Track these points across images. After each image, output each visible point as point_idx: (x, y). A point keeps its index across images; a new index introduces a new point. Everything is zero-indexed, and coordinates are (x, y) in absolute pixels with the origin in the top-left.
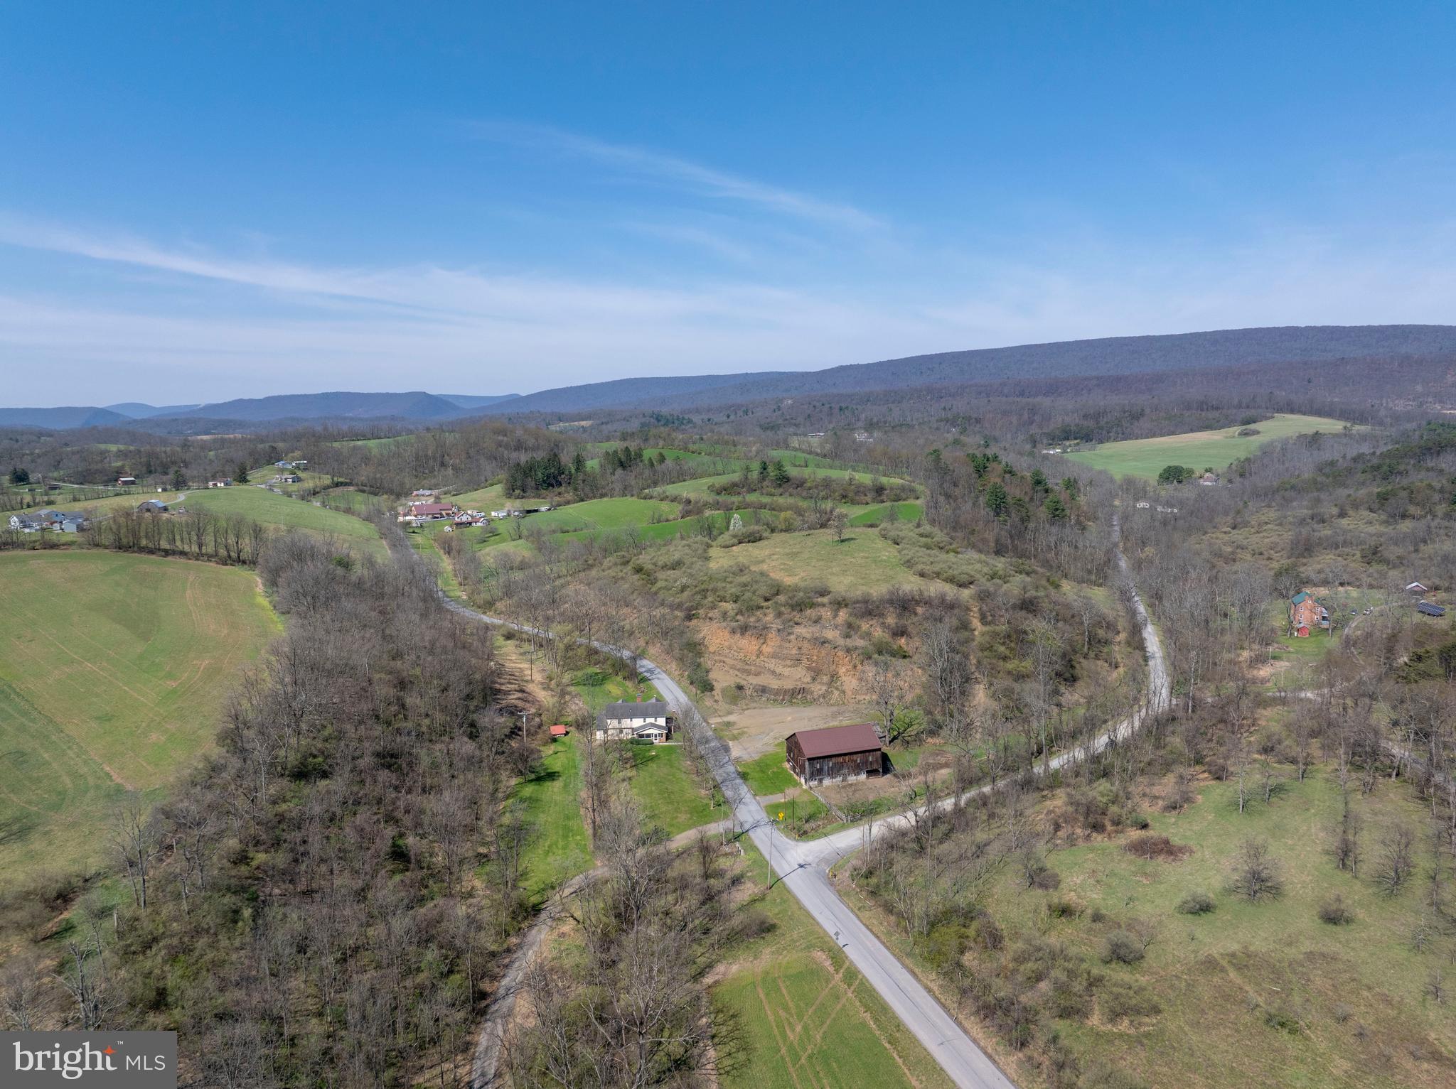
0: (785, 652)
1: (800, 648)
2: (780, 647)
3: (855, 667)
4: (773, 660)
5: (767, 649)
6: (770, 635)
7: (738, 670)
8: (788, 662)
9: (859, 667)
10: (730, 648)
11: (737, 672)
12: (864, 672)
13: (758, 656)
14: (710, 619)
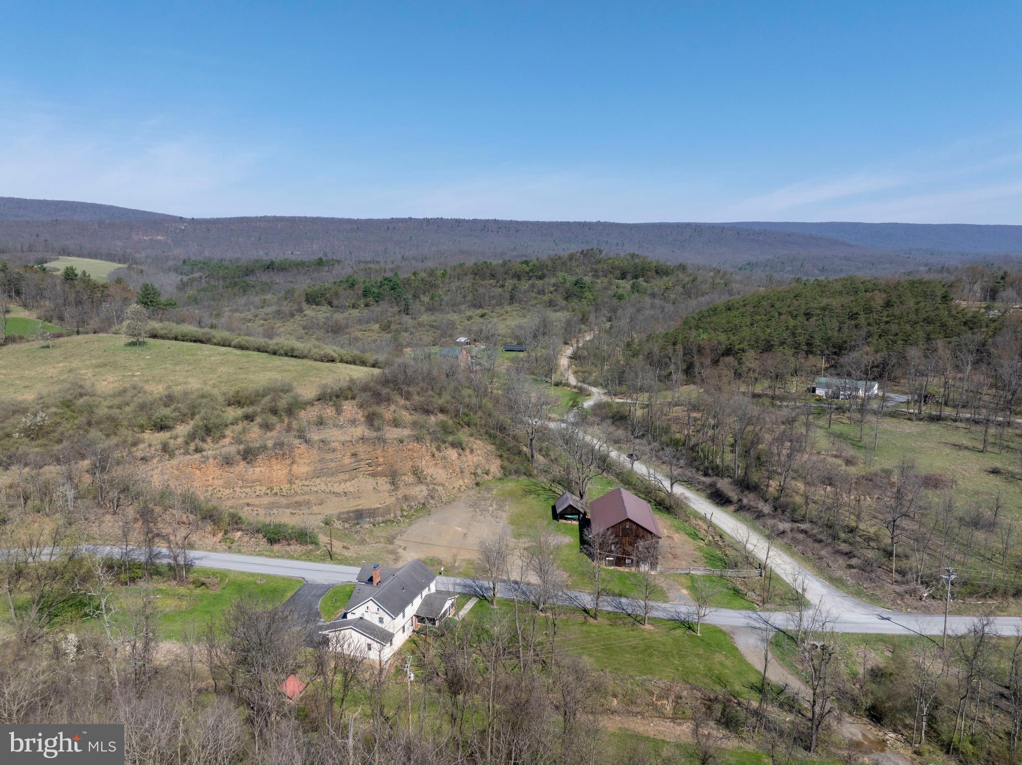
0: (333, 464)
1: (354, 455)
2: (322, 460)
3: (433, 456)
4: (318, 481)
5: (301, 469)
6: (297, 451)
7: (288, 506)
8: (342, 476)
9: (437, 453)
10: (228, 485)
11: (288, 511)
12: (444, 458)
13: (290, 482)
14: (144, 459)
